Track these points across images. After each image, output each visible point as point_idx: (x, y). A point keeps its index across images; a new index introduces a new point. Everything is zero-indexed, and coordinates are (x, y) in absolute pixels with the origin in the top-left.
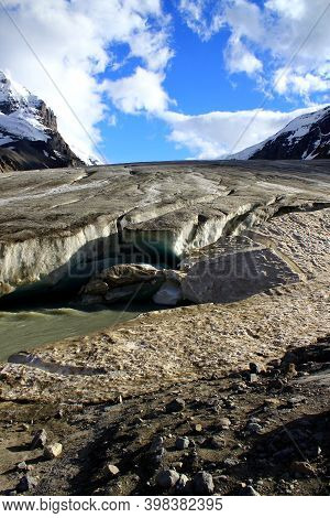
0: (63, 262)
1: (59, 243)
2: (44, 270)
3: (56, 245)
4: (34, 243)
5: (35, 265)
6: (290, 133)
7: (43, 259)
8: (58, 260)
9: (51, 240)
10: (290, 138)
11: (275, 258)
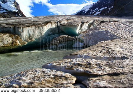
0: (43, 34)
1: (41, 28)
2: (37, 37)
3: (40, 29)
4: (33, 27)
5: (33, 35)
6: (84, 10)
7: (36, 33)
8: (41, 34)
9: (39, 27)
10: (84, 11)
11: (110, 33)
